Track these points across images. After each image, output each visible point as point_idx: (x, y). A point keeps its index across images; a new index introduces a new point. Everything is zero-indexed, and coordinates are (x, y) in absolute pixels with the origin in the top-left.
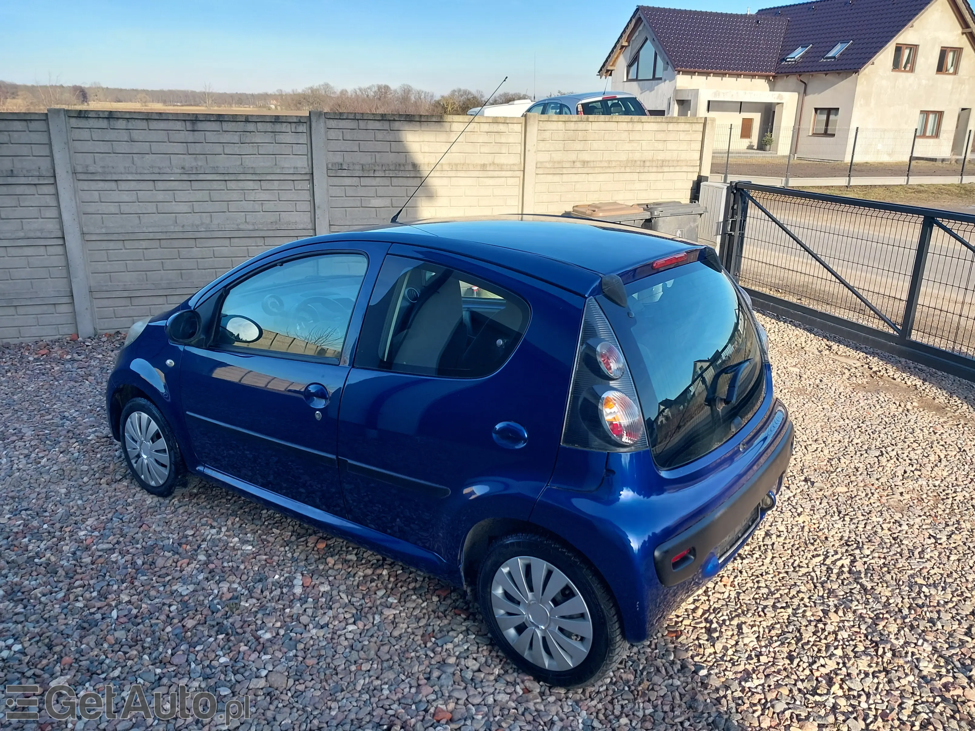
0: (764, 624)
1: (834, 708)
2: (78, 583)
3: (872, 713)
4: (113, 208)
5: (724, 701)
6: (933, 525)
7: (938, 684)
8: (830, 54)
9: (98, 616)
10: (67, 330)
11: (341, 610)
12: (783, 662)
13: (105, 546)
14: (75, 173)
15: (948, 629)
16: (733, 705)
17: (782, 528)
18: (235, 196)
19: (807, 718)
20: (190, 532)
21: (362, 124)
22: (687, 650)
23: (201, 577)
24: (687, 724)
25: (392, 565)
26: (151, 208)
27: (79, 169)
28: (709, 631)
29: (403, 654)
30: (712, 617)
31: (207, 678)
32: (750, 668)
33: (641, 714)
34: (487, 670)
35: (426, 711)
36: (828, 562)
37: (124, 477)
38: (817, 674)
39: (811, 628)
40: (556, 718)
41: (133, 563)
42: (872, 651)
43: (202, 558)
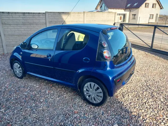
0: (133, 94)
1: (147, 107)
2: (5, 93)
3: (154, 108)
4: (10, 30)
5: (127, 107)
6: (160, 77)
7: (164, 103)
8: (134, 5)
9: (10, 99)
10: (2, 53)
11: (55, 96)
12: (137, 100)
13: (10, 87)
14: (2, 23)
15: (165, 94)
16: (129, 108)
17: (134, 79)
18: (32, 27)
19: (142, 109)
20: (26, 84)
21: (55, 14)
22: (119, 99)
23: (29, 91)
24: (121, 111)
25: (65, 88)
26: (17, 30)
27: (3, 23)
28: (123, 96)
29: (67, 103)
30: (123, 94)
31: (31, 108)
32: (131, 102)
33: (112, 110)
34: (83, 104)
35: (73, 112)
36: (143, 84)
37: (14, 76)
38: (143, 102)
39: (141, 95)
40: (97, 112)
41: (16, 90)
42: (152, 98)
43: (29, 88)
